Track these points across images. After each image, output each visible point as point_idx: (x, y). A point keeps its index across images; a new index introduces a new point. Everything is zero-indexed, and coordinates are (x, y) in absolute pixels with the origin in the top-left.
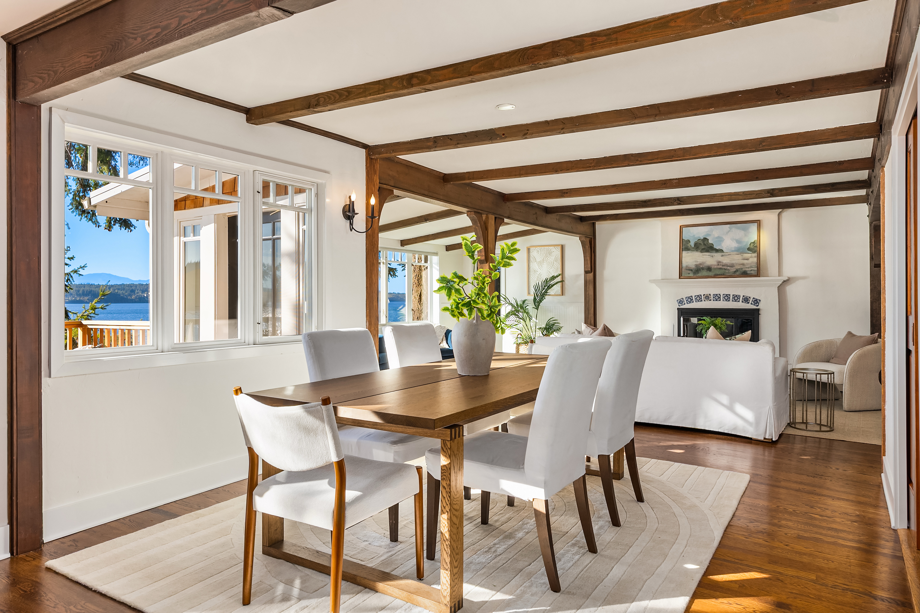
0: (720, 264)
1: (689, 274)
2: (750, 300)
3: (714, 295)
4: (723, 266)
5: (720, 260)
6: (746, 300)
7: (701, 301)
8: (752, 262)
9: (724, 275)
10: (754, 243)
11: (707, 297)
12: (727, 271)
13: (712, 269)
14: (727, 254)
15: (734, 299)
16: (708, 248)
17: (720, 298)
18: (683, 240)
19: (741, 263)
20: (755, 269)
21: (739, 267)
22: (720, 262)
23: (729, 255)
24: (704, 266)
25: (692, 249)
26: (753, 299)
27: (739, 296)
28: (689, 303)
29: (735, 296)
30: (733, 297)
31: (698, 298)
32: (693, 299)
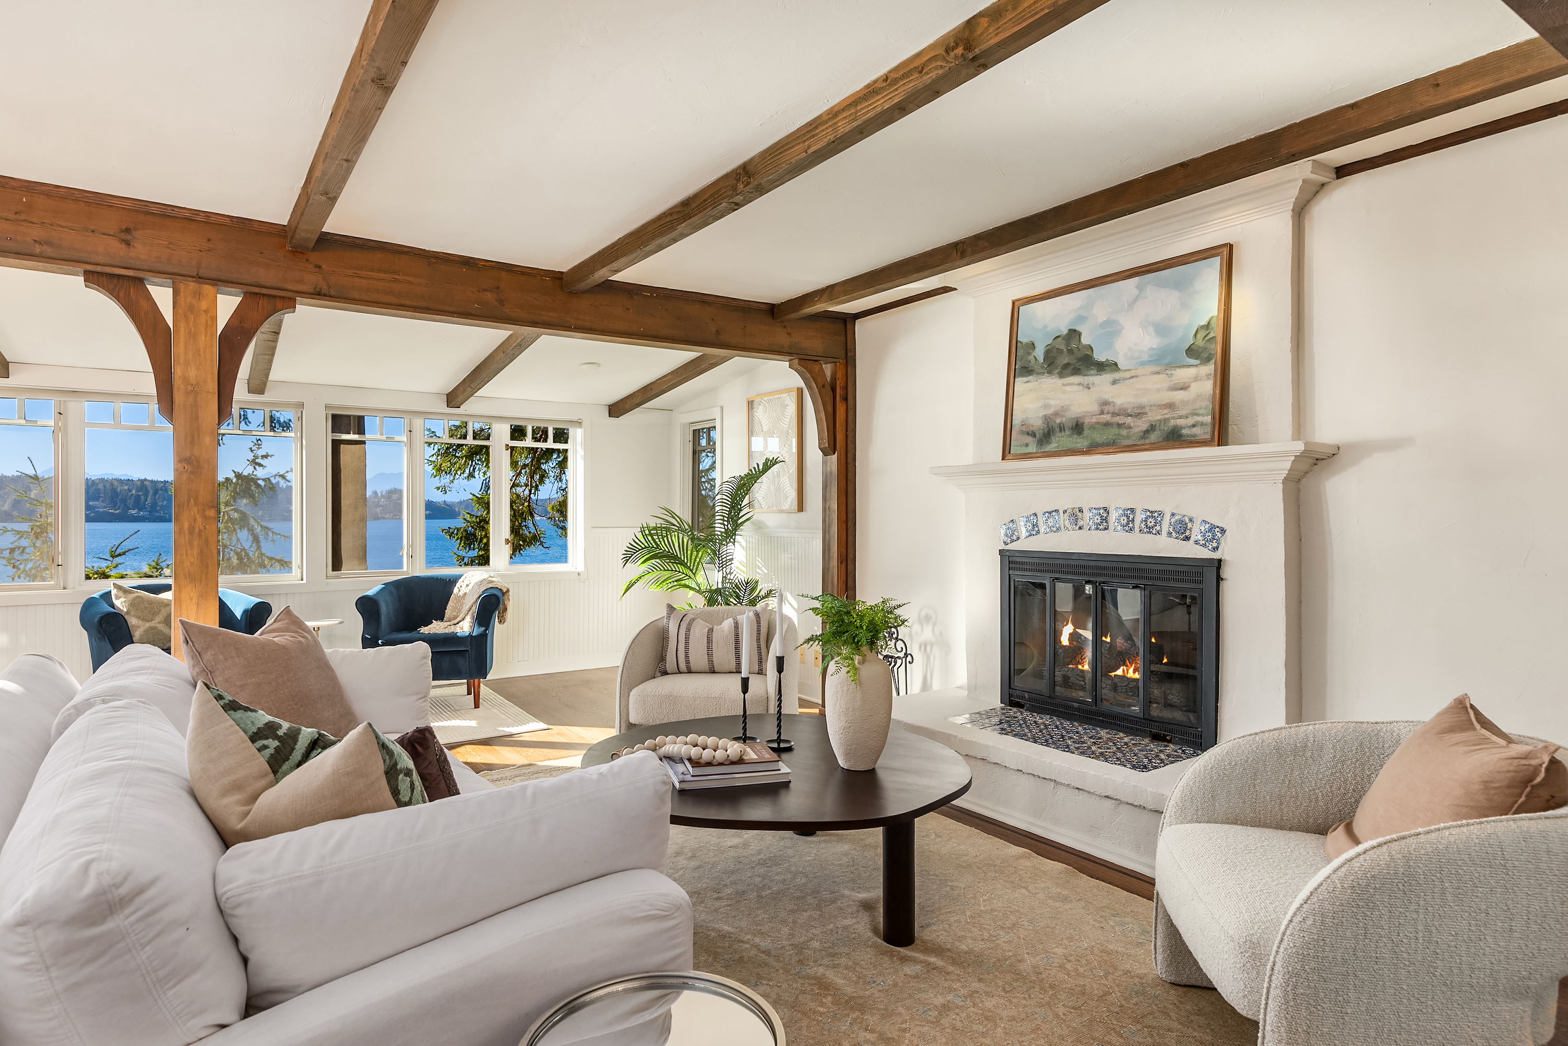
0: (1106, 408)
1: (1027, 445)
2: (1190, 530)
3: (1091, 510)
4: (1114, 414)
5: (1107, 397)
6: (1181, 527)
7: (1059, 529)
8: (1199, 396)
9: (1114, 443)
10: (1207, 326)
11: (1074, 518)
12: (1124, 432)
13: (1085, 427)
14: (1127, 375)
15: (1147, 524)
16: (1079, 360)
17: (1107, 522)
18: (1019, 344)
19: (1164, 402)
20: (1206, 418)
21: (1159, 417)
22: (1106, 405)
23: (1132, 377)
24: (1064, 419)
25: (1039, 367)
26: (1201, 525)
27: (1161, 514)
28: (1028, 534)
29: (1150, 513)
30: (1144, 516)
31: (1051, 520)
32: (1037, 525)
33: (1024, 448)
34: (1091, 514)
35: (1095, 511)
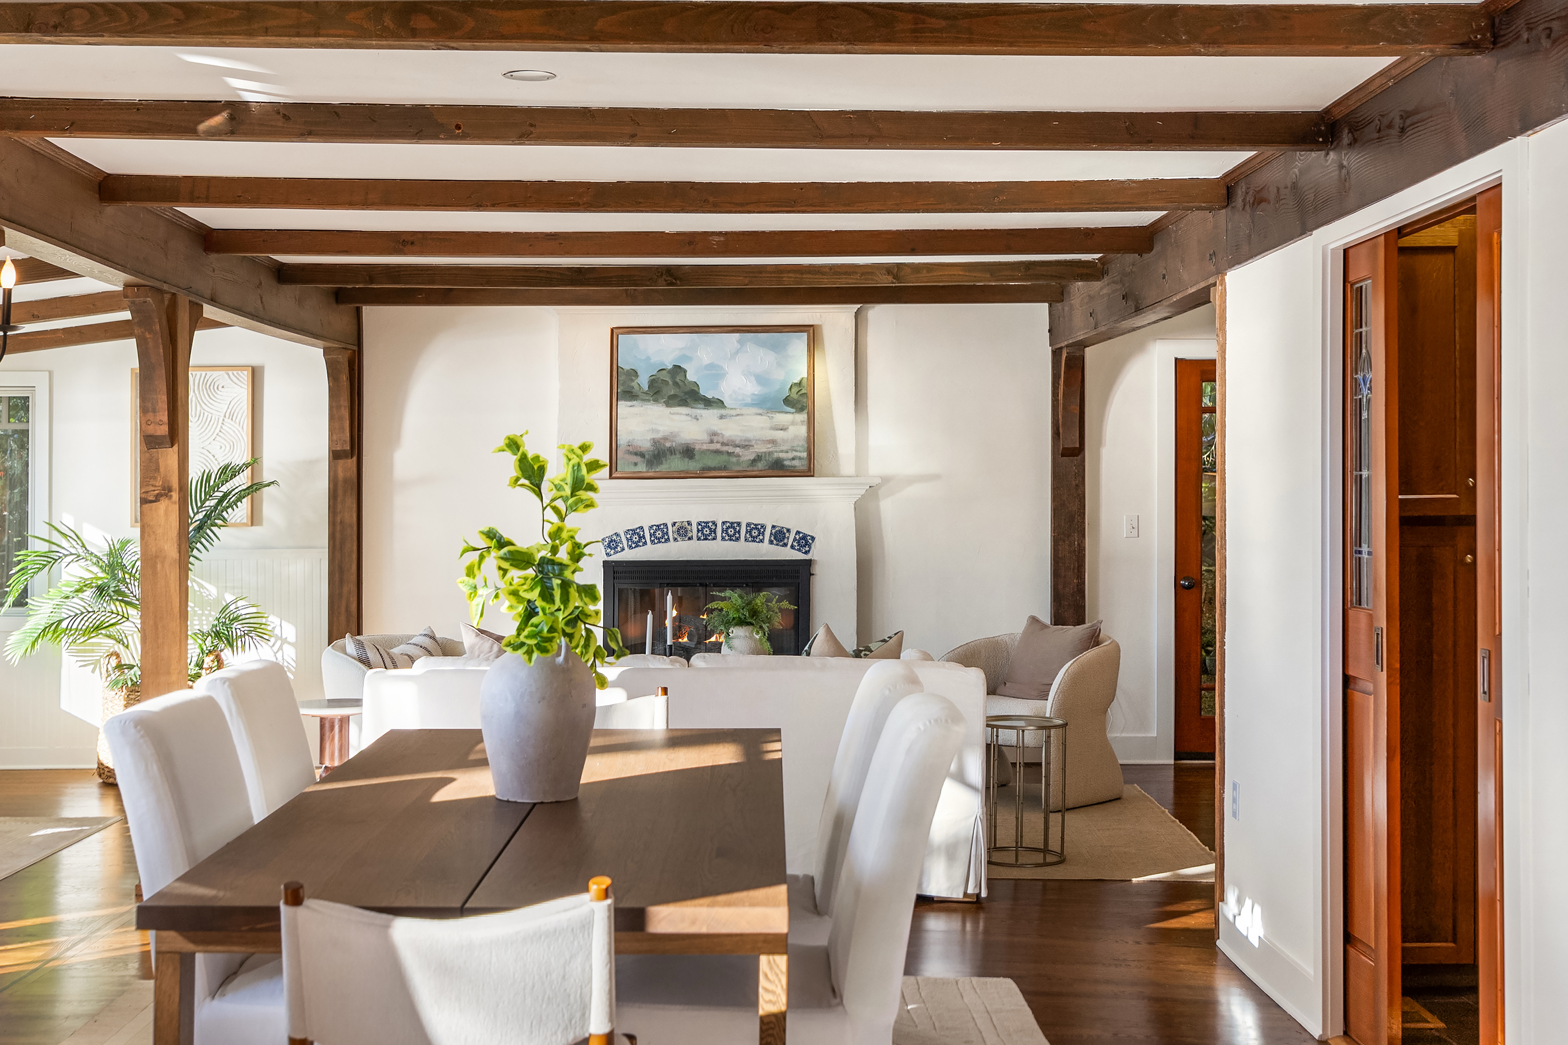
0: (715, 439)
1: (636, 464)
2: (788, 538)
3: (699, 524)
4: (723, 444)
5: (715, 429)
6: (779, 536)
7: (667, 540)
8: (796, 437)
9: (725, 468)
10: (800, 384)
11: (683, 531)
12: (734, 459)
13: (696, 453)
14: (733, 412)
15: (750, 535)
16: (686, 393)
17: (715, 533)
18: (620, 369)
19: (767, 439)
20: (802, 454)
21: (764, 450)
22: (715, 435)
23: (738, 415)
24: (674, 444)
25: (643, 394)
26: (796, 534)
27: (763, 527)
28: (633, 546)
29: (752, 526)
30: (749, 528)
31: (660, 532)
32: (644, 537)
33: (633, 467)
34: (700, 527)
35: (703, 524)
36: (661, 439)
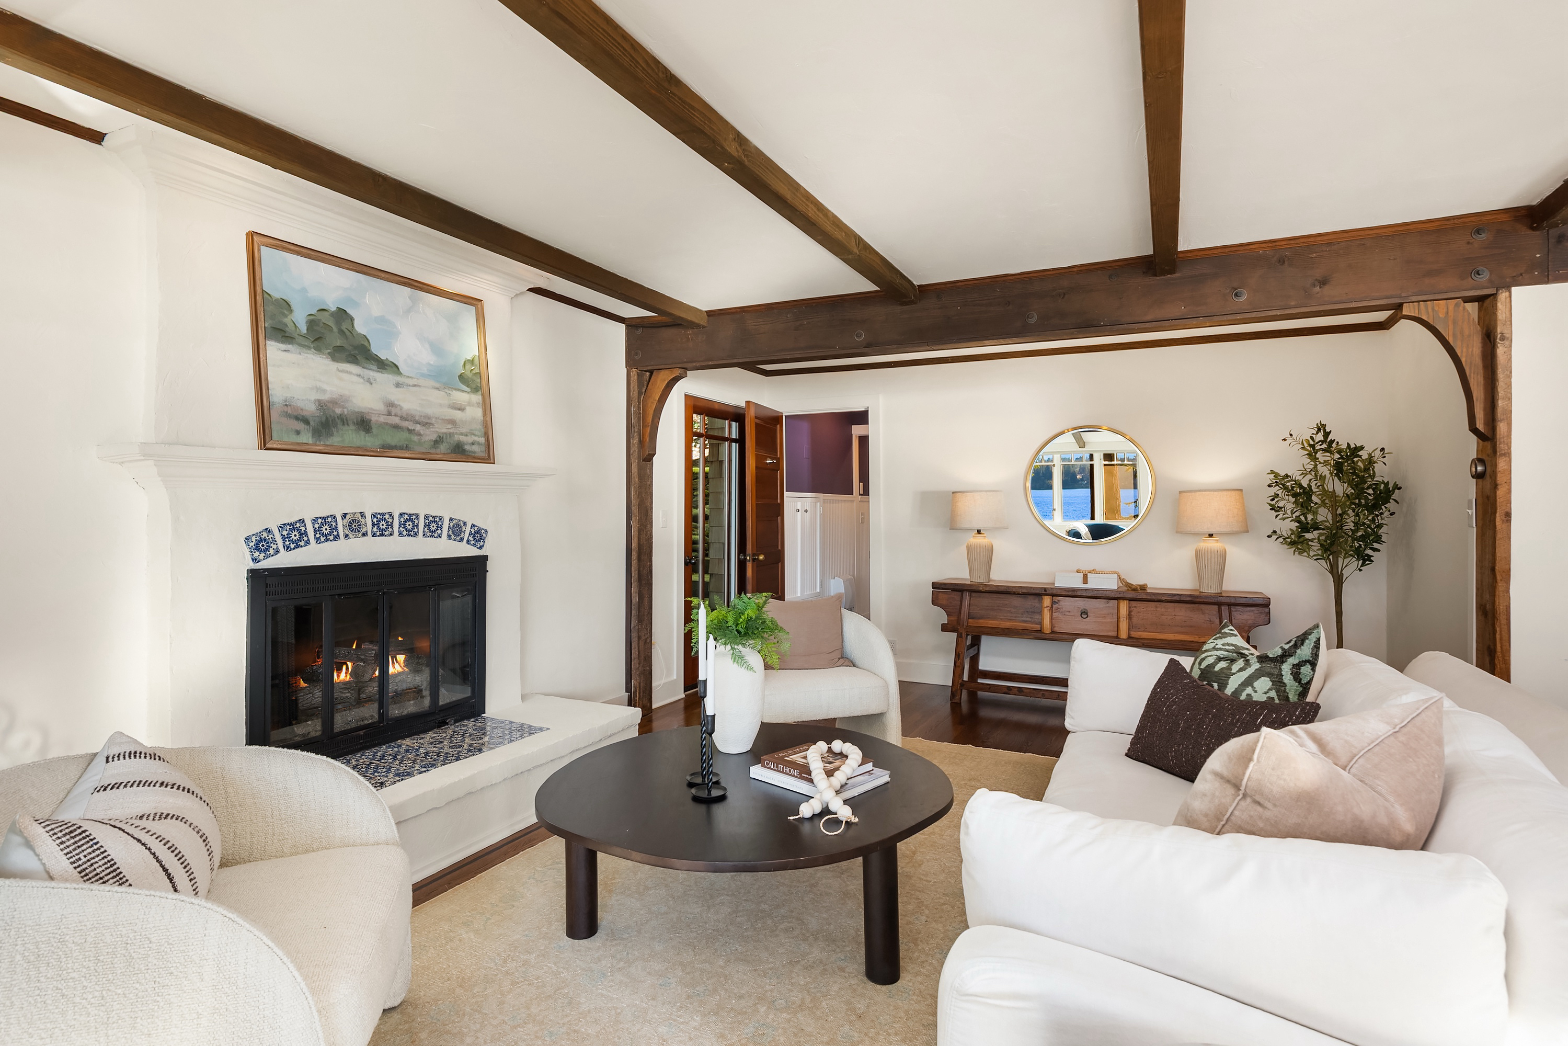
0: (393, 411)
1: (295, 432)
2: (464, 532)
3: (374, 516)
4: (402, 418)
5: (391, 398)
6: (456, 530)
7: (337, 537)
8: (474, 419)
9: (407, 448)
10: (472, 362)
11: (355, 526)
12: (415, 438)
13: (373, 426)
14: (409, 381)
15: (429, 529)
16: (355, 348)
17: (392, 528)
18: (264, 294)
19: (446, 418)
20: (480, 439)
21: (444, 430)
22: (392, 406)
23: (415, 386)
24: (345, 410)
25: (300, 337)
26: (471, 528)
27: (441, 519)
28: (292, 546)
29: (431, 518)
30: (427, 521)
31: (327, 527)
32: (306, 533)
33: (294, 436)
34: (375, 520)
35: (379, 516)
36: (329, 402)
